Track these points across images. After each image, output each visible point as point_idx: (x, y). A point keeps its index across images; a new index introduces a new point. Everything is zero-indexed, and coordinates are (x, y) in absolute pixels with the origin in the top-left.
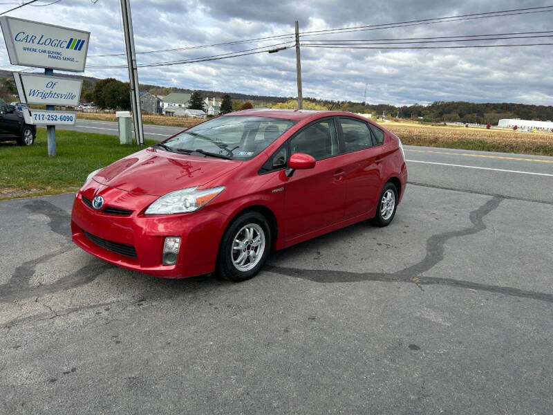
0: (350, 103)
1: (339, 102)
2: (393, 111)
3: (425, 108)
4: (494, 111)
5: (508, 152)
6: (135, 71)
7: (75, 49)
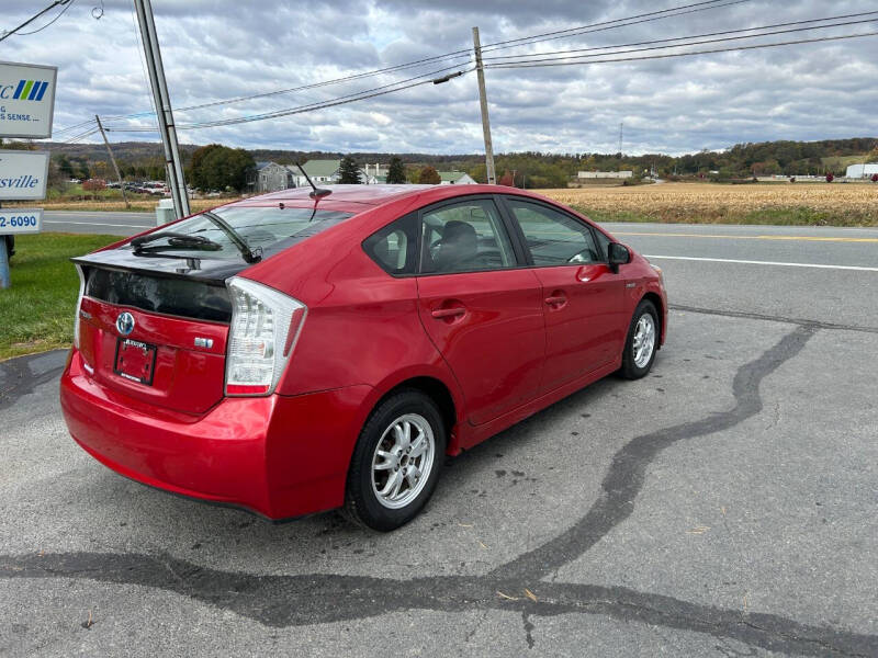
0: (595, 155)
1: (578, 155)
2: (667, 164)
3: (721, 156)
4: (838, 152)
5: (851, 224)
6: (170, 129)
7: (31, 98)
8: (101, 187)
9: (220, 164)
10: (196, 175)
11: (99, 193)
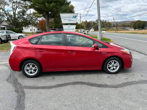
8: (119, 28)
9: (139, 24)
10: (134, 26)
11: (118, 29)
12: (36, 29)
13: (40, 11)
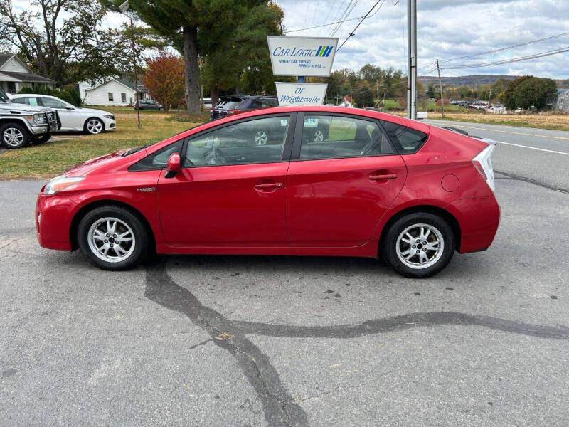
8: (446, 104)
12: (131, 94)
13: (163, 22)
